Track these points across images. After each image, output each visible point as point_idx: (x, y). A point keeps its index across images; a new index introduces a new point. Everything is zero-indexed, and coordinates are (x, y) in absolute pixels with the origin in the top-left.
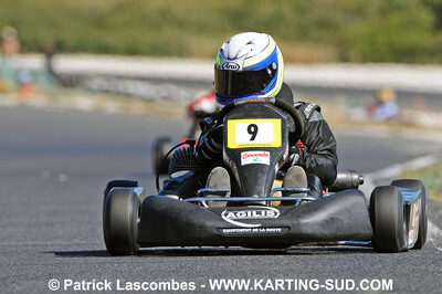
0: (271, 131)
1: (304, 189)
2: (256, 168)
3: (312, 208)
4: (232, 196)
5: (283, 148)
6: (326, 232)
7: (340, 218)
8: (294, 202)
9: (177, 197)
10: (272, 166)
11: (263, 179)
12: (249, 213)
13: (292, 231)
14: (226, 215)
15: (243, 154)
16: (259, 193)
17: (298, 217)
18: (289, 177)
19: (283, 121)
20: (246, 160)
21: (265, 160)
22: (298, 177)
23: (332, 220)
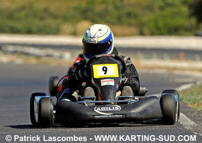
0: (113, 70)
1: (131, 97)
2: (108, 87)
3: (136, 105)
4: (96, 100)
5: (119, 77)
6: (143, 116)
7: (148, 109)
8: (127, 103)
9: (69, 100)
10: (115, 86)
11: (112, 92)
12: (107, 108)
13: (127, 116)
14: (96, 109)
15: (102, 81)
16: (110, 99)
17: (130, 110)
18: (124, 91)
19: (118, 65)
20: (104, 83)
21: (112, 83)
22: (128, 91)
23: (145, 111)
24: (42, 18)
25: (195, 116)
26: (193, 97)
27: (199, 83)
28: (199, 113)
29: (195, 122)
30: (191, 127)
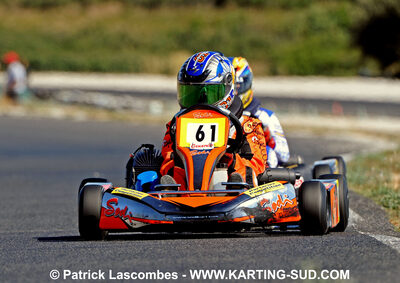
24: (116, 48)
25: (359, 205)
26: (356, 175)
27: (365, 152)
28: (366, 200)
29: (361, 214)
30: (354, 222)
